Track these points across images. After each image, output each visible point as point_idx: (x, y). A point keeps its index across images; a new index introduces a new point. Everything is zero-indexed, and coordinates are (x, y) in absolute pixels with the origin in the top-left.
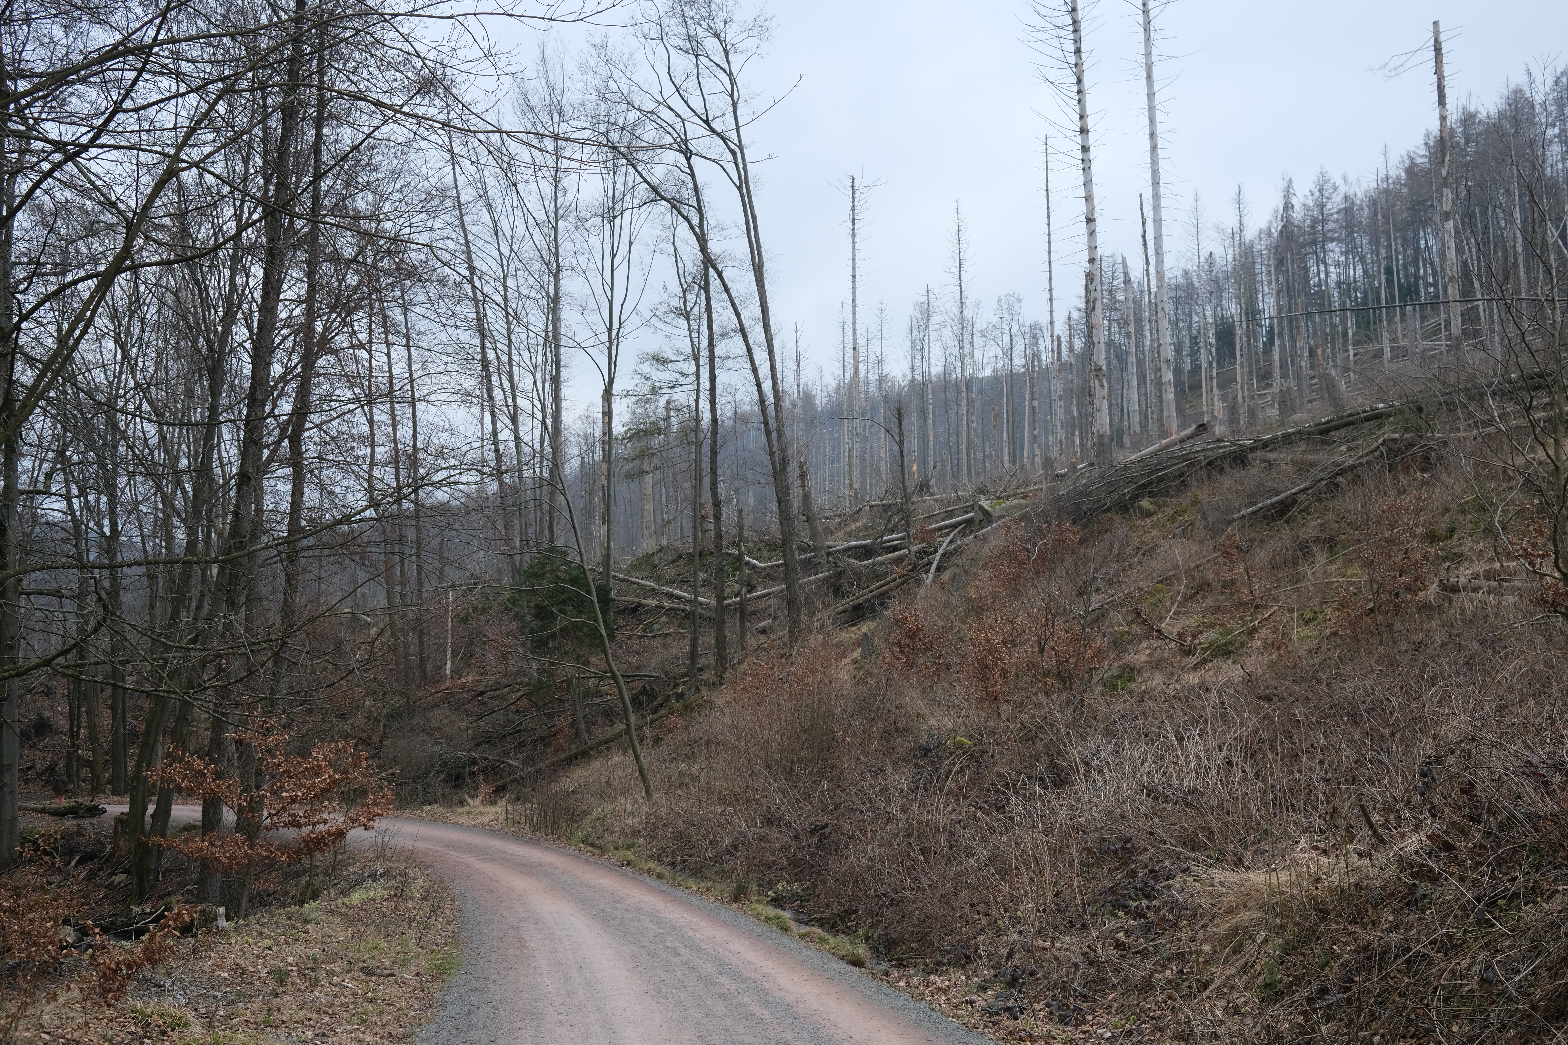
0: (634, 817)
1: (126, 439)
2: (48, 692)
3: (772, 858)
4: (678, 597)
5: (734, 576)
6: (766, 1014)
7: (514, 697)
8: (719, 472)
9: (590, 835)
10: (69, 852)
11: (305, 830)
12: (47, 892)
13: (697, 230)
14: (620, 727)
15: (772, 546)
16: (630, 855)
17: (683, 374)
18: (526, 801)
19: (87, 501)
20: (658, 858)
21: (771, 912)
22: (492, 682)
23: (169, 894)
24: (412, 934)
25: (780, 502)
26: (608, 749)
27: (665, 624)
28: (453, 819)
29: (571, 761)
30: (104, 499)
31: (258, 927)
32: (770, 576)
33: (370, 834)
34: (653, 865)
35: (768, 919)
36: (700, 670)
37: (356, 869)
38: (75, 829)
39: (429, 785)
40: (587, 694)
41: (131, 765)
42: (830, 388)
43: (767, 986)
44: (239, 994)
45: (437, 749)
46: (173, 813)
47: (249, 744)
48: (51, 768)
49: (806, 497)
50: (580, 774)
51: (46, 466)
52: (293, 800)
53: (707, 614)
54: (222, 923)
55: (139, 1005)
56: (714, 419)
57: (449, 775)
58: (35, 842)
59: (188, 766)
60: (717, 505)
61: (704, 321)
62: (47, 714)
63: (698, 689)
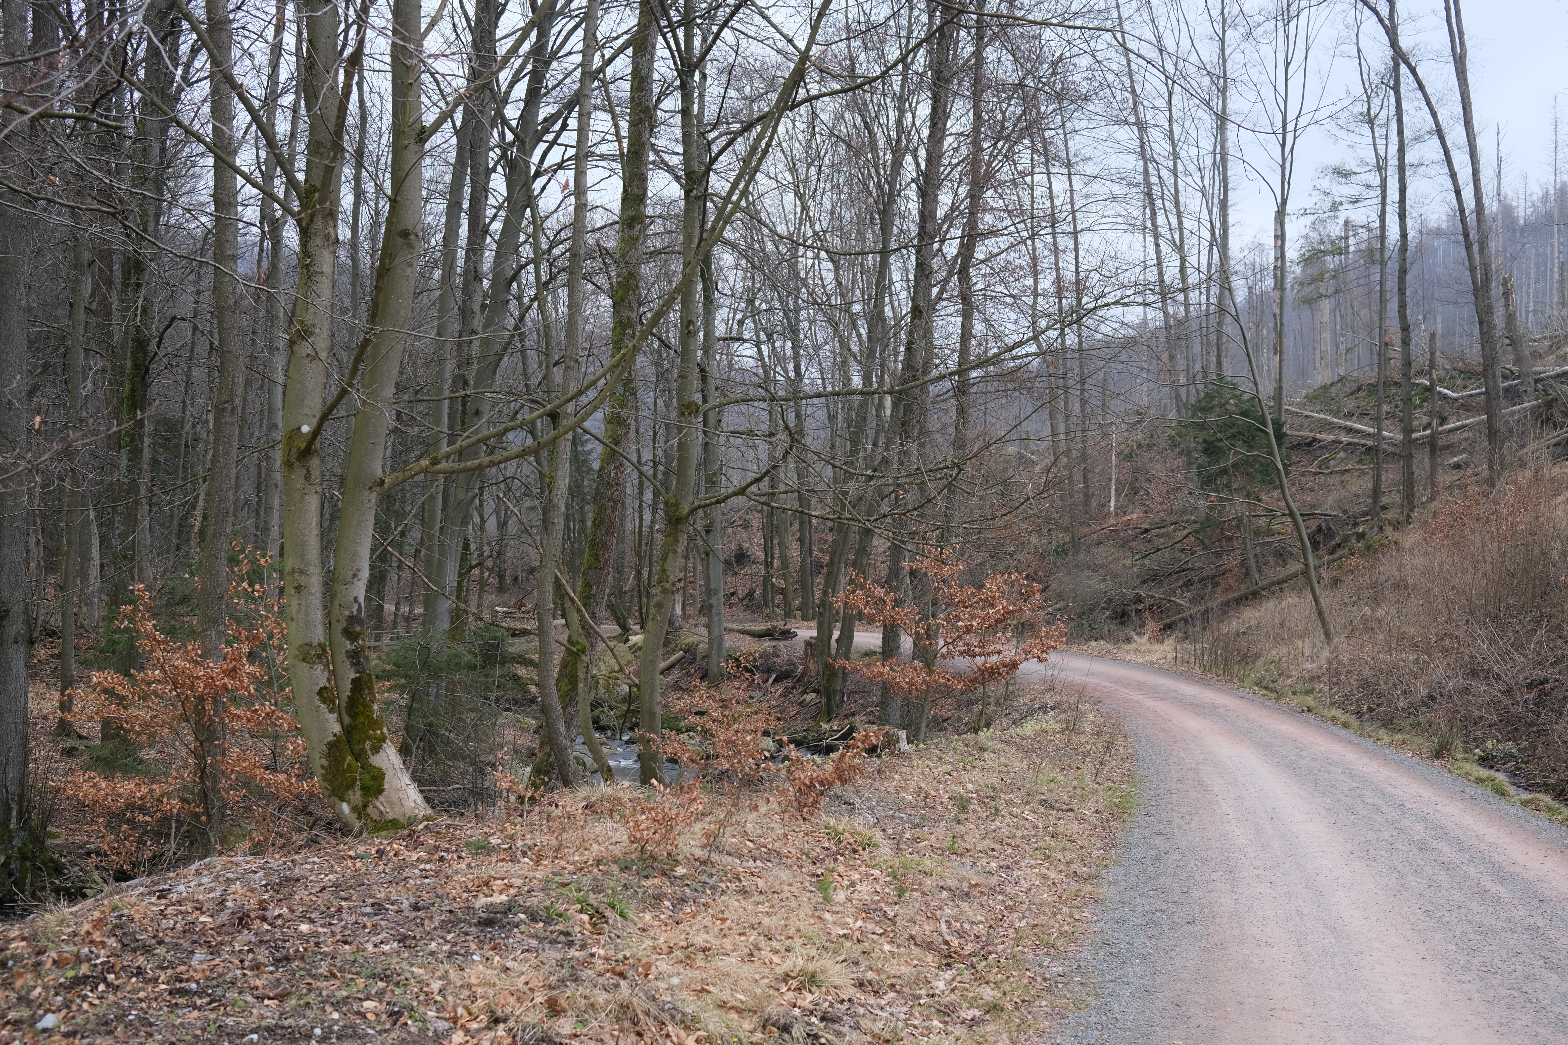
0: (1313, 661)
1: (806, 285)
2: (746, 526)
3: (1477, 713)
4: (1358, 431)
5: (1421, 407)
6: (1503, 892)
7: (1180, 534)
8: (1408, 293)
9: (1264, 677)
10: (768, 670)
11: (979, 660)
12: (749, 705)
13: (1387, 22)
14: (1295, 566)
15: (1468, 374)
16: (1310, 700)
17: (1368, 186)
18: (1196, 641)
19: (774, 348)
20: (1341, 706)
21: (1484, 773)
22: (1157, 520)
23: (853, 714)
24: (1088, 769)
25: (1481, 323)
26: (1281, 590)
27: (1343, 460)
28: (1120, 655)
29: (1241, 601)
30: (789, 344)
31: (937, 752)
32: (1466, 406)
33: (1041, 666)
34: (1337, 713)
35: (1479, 781)
36: (1384, 508)
37: (1026, 700)
38: (771, 650)
39: (1094, 621)
40: (1257, 533)
41: (818, 594)
42: (1535, 198)
43: (1497, 858)
44: (923, 817)
45: (1102, 586)
46: (855, 639)
47: (926, 574)
48: (750, 595)
49: (1510, 318)
50: (1251, 615)
51: (739, 316)
52: (969, 630)
53: (1390, 449)
54: (904, 745)
55: (832, 822)
56: (1404, 235)
57: (1115, 612)
58: (737, 660)
59: (869, 594)
60: (1405, 328)
61: (1394, 126)
62: (746, 545)
63: (1381, 528)
